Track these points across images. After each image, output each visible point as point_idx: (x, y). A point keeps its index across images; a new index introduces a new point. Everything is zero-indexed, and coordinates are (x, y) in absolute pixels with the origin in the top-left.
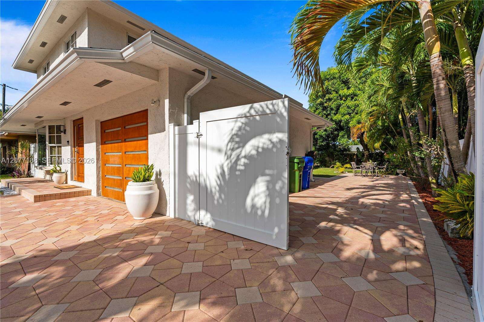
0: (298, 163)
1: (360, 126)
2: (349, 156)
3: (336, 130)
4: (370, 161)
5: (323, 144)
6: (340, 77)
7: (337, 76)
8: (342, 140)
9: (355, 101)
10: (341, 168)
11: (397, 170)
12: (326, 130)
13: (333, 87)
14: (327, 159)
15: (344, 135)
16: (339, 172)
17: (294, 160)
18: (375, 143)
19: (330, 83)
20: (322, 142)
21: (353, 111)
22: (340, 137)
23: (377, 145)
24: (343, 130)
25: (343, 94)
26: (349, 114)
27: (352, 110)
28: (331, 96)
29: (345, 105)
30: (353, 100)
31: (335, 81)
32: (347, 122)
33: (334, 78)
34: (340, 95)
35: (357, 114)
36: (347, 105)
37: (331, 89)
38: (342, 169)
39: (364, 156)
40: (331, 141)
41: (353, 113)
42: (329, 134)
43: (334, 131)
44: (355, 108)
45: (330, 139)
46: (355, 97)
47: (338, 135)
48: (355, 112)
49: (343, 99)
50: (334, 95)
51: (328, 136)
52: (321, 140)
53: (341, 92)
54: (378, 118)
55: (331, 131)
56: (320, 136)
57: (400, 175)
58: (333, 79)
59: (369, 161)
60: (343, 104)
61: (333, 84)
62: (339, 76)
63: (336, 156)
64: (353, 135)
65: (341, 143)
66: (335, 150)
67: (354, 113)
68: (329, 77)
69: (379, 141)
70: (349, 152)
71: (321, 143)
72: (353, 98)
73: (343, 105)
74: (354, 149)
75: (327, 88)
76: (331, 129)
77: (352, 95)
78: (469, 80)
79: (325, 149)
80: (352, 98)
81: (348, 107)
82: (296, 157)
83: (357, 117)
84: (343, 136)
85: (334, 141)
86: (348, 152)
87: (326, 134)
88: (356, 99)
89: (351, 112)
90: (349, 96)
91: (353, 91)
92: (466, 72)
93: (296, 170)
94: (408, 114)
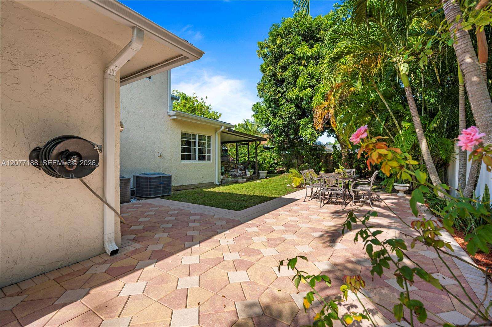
1: (327, 103)
2: (324, 157)
10: (297, 178)
11: (395, 184)
16: (294, 185)
19: (284, 41)
22: (301, 127)
25: (302, 54)
26: (312, 86)
27: (316, 79)
31: (292, 37)
34: (298, 58)
36: (307, 71)
39: (342, 157)
41: (317, 85)
45: (290, 131)
49: (303, 62)
53: (298, 51)
57: (401, 194)
60: (302, 70)
61: (288, 42)
64: (316, 120)
68: (282, 32)
73: (303, 73)
76: (288, 116)
81: (309, 75)
83: (322, 88)
84: (306, 126)
87: (284, 124)
89: (315, 83)
90: (310, 58)
91: (317, 48)
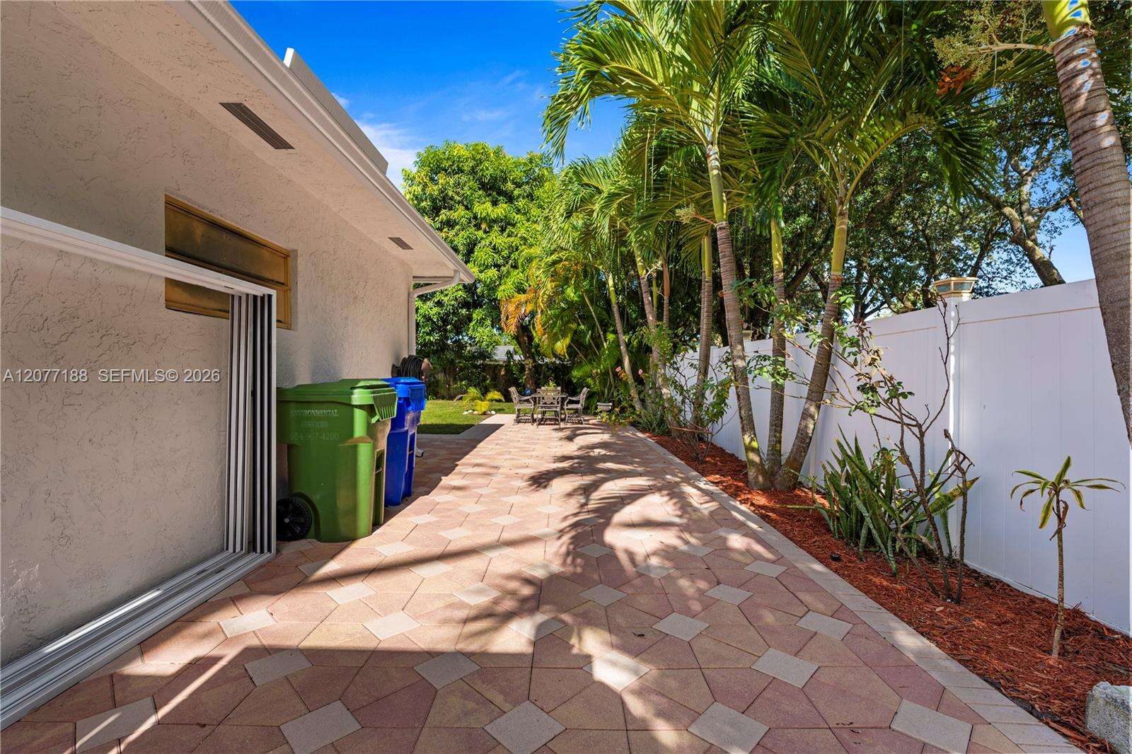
0: (370, 410)
1: (523, 297)
2: (491, 370)
3: (466, 305)
4: (551, 383)
5: (432, 338)
6: (473, 171)
7: (467, 167)
8: (481, 330)
9: (509, 236)
10: (479, 402)
11: (598, 404)
12: (439, 304)
13: (458, 194)
14: (441, 377)
15: (484, 319)
16: (475, 412)
17: (352, 394)
18: (559, 340)
19: (452, 182)
20: (429, 334)
21: (507, 259)
22: (474, 322)
23: (561, 346)
24: (481, 307)
25: (484, 214)
26: (497, 266)
27: (503, 257)
28: (454, 215)
29: (488, 243)
30: (505, 234)
31: (464, 179)
32: (492, 288)
33: (461, 171)
34: (475, 217)
35: (515, 267)
36: (491, 243)
37: (452, 198)
38: (483, 406)
39: (525, 371)
40: (451, 332)
41: (504, 266)
42: (447, 314)
43: (461, 308)
44: (510, 253)
45: (449, 327)
46: (510, 228)
47: (470, 319)
48: (510, 262)
49: (483, 226)
50: (459, 213)
51: (445, 320)
52: (427, 329)
53: (478, 208)
54: (566, 281)
55: (453, 305)
56: (424, 316)
58: (456, 173)
59: (549, 385)
60: (482, 239)
61: (457, 185)
62: (473, 168)
63: (462, 369)
64: (507, 319)
65: (477, 340)
66: (460, 356)
67: (508, 266)
68: (447, 165)
69: (564, 336)
70: (491, 361)
71: (427, 338)
72: (505, 230)
73: (483, 242)
74: (500, 354)
75: (442, 192)
76: (453, 302)
77: (502, 220)
78: (1091, 82)
79: (435, 352)
80: (503, 230)
81: (494, 248)
82: (359, 380)
83: (517, 276)
84: (481, 322)
85: (458, 333)
86: (488, 361)
87: (439, 313)
88: (512, 233)
89: (501, 261)
90: (495, 221)
91: (505, 210)
92: (1075, 53)
93: (361, 440)
94: (645, 271)
